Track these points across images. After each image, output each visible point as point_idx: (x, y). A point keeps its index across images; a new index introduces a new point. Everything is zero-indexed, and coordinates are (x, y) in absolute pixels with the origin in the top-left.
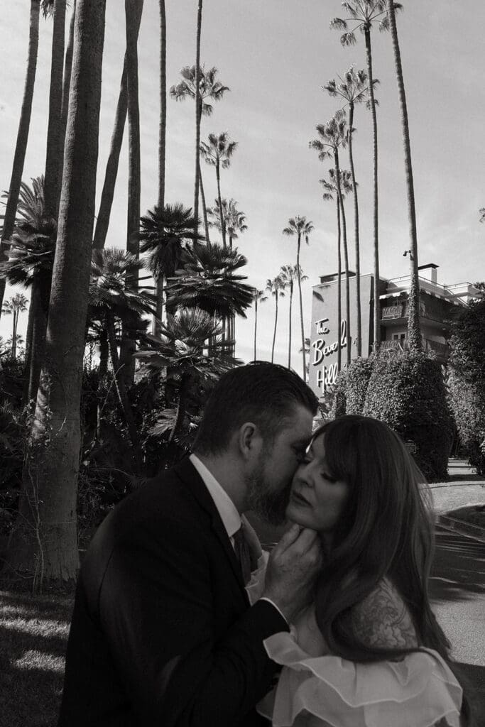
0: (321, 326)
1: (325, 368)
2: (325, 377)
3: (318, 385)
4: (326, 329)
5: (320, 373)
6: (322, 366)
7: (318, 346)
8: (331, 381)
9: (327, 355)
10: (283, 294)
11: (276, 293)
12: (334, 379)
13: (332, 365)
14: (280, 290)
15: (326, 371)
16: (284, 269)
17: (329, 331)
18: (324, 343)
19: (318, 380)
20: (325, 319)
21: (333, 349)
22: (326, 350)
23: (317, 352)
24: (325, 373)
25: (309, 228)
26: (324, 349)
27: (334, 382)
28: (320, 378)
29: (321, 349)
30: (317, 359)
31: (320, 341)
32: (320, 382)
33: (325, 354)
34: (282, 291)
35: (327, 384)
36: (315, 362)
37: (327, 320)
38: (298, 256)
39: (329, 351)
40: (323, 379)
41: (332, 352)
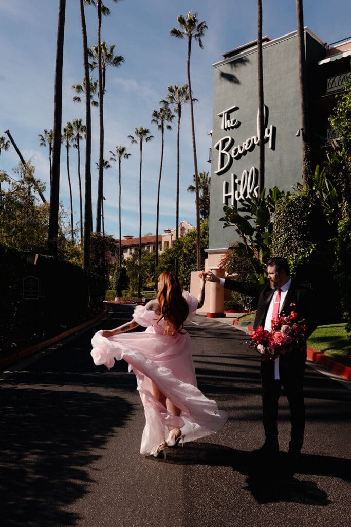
0: (228, 118)
1: (235, 177)
2: (235, 189)
3: (224, 202)
4: (234, 122)
5: (227, 184)
6: (230, 175)
7: (223, 147)
8: (245, 194)
9: (237, 158)
10: (169, 127)
11: (161, 127)
12: (249, 191)
13: (245, 171)
14: (166, 123)
15: (237, 181)
16: (171, 90)
17: (239, 124)
18: (233, 142)
19: (224, 195)
20: (234, 106)
21: (246, 149)
22: (236, 151)
23: (223, 155)
24: (235, 185)
25: (202, 28)
26: (233, 151)
27: (248, 196)
28: (227, 192)
29: (227, 150)
30: (222, 166)
31: (227, 140)
32: (227, 198)
33: (233, 156)
34: (169, 124)
35: (237, 199)
36: (219, 170)
37: (237, 108)
38: (189, 61)
39: (240, 152)
40: (231, 193)
41: (245, 153)
